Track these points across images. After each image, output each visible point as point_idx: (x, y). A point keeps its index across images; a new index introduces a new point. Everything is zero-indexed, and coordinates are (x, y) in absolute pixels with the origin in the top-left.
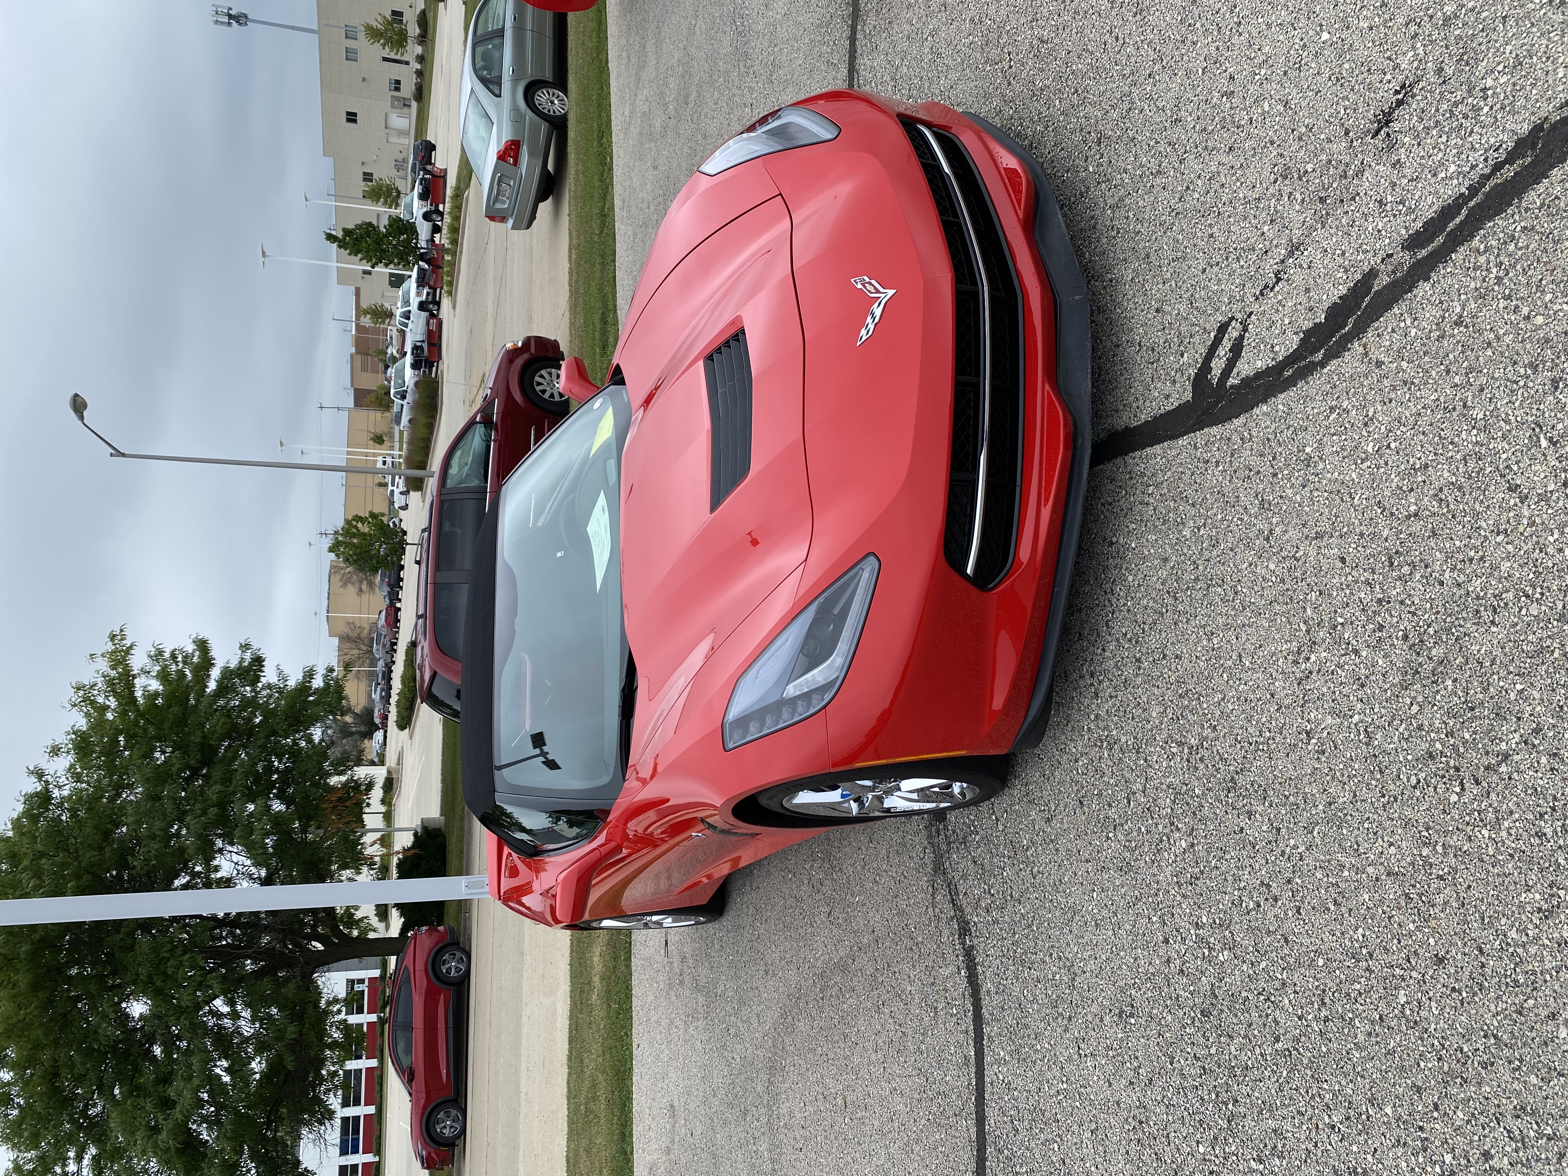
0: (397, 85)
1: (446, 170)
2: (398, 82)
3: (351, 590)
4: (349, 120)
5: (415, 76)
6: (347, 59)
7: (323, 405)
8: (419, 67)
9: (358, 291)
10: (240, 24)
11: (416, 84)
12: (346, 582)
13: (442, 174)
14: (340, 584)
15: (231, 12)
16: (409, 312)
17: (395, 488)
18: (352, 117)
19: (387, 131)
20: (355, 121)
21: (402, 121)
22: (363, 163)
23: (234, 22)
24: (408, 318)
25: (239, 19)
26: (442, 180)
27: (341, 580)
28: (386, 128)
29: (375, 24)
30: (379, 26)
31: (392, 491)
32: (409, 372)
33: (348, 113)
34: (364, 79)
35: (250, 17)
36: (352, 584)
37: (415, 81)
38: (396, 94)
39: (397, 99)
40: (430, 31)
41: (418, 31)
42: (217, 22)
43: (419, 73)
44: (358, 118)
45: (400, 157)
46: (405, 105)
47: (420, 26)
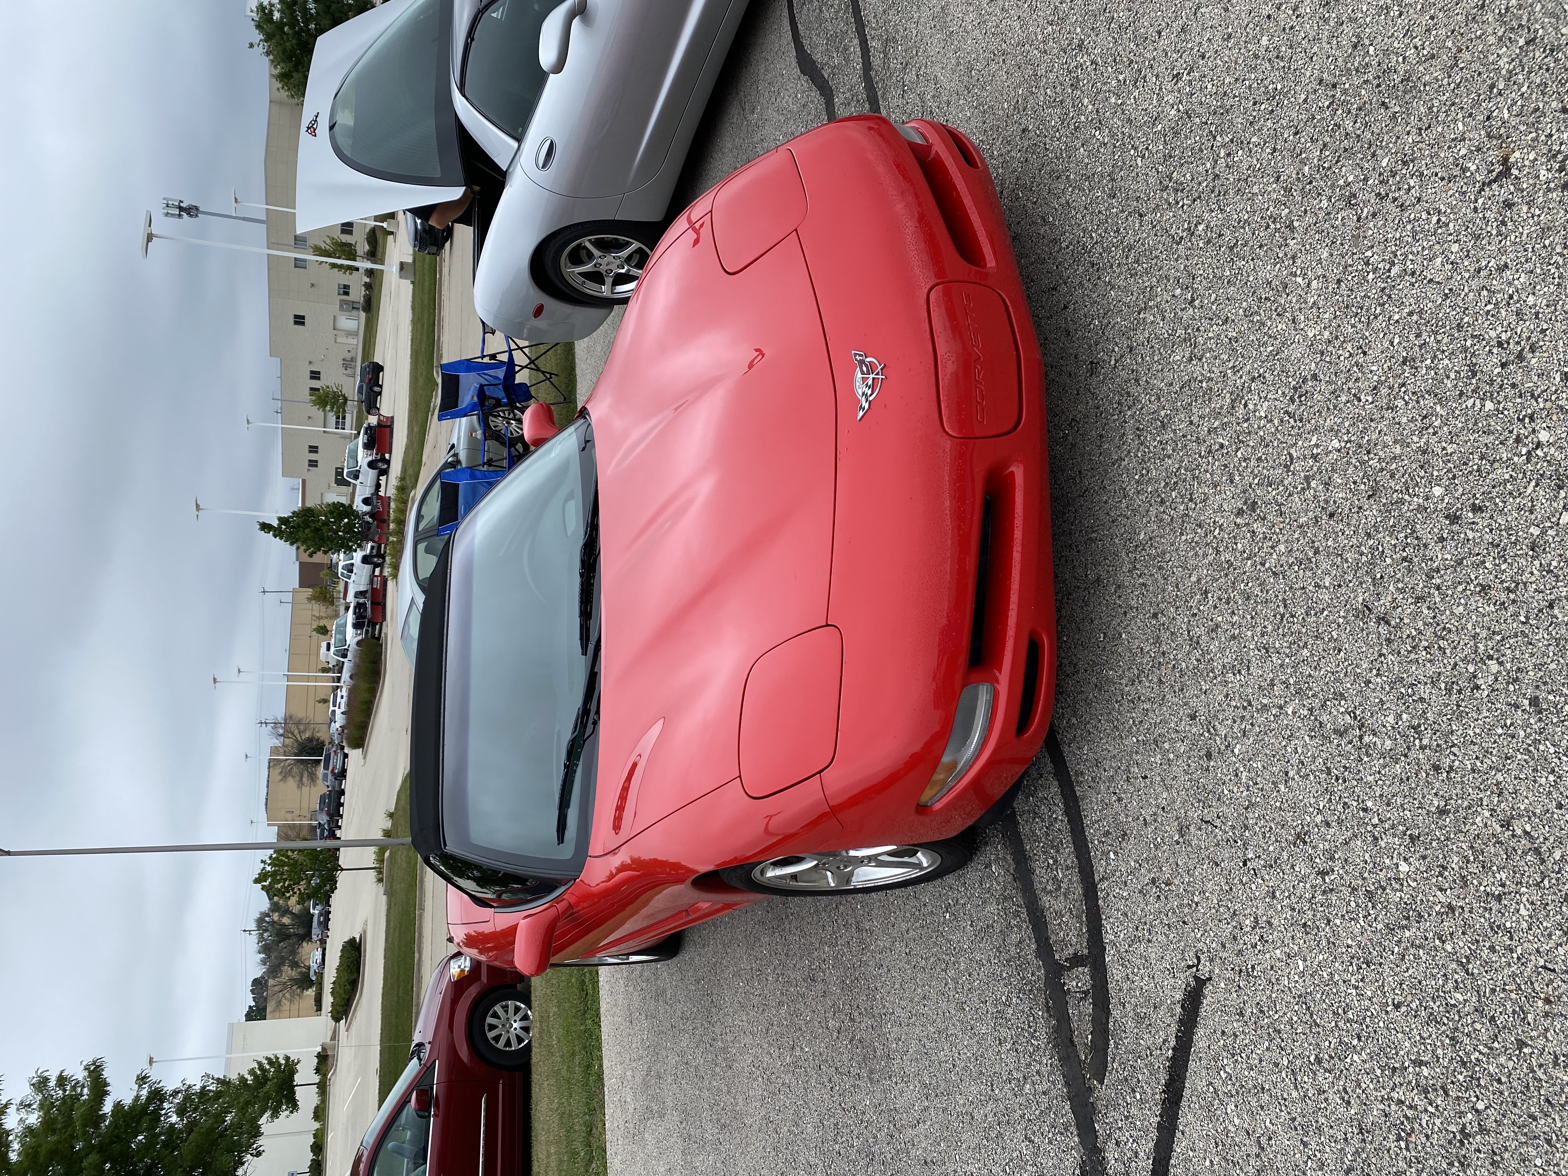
0: (345, 290)
1: (392, 418)
2: (346, 287)
3: (291, 783)
4: (296, 323)
5: (363, 288)
6: (296, 267)
7: (266, 590)
8: (368, 280)
9: (304, 481)
10: (191, 216)
11: (364, 297)
12: (286, 774)
13: (389, 424)
14: (280, 778)
15: (181, 204)
16: (352, 565)
17: (336, 709)
18: (299, 320)
19: (335, 332)
20: (303, 324)
21: (353, 322)
22: (310, 362)
23: (185, 214)
24: (351, 571)
25: (191, 211)
26: (388, 429)
27: (281, 773)
28: (334, 329)
29: (323, 246)
30: (328, 247)
31: (334, 711)
32: (350, 631)
33: (296, 317)
34: (313, 285)
35: (201, 209)
36: (293, 777)
37: (363, 293)
38: (345, 297)
39: (346, 302)
40: (380, 249)
41: (367, 247)
42: (167, 214)
43: (368, 286)
44: (306, 321)
45: (348, 356)
46: (353, 308)
47: (369, 243)
